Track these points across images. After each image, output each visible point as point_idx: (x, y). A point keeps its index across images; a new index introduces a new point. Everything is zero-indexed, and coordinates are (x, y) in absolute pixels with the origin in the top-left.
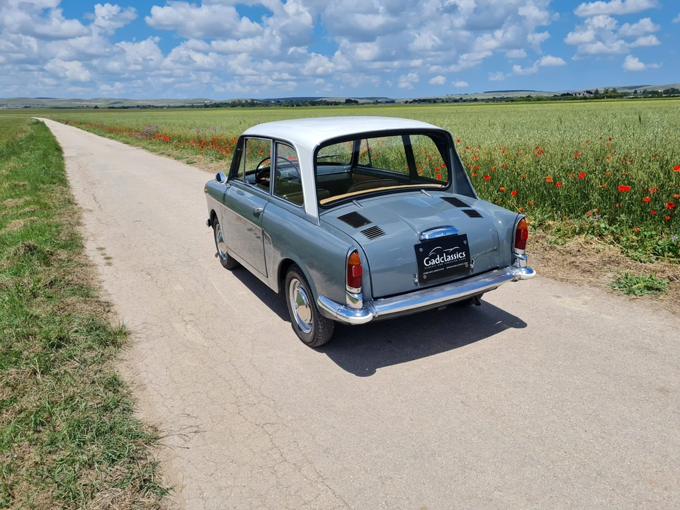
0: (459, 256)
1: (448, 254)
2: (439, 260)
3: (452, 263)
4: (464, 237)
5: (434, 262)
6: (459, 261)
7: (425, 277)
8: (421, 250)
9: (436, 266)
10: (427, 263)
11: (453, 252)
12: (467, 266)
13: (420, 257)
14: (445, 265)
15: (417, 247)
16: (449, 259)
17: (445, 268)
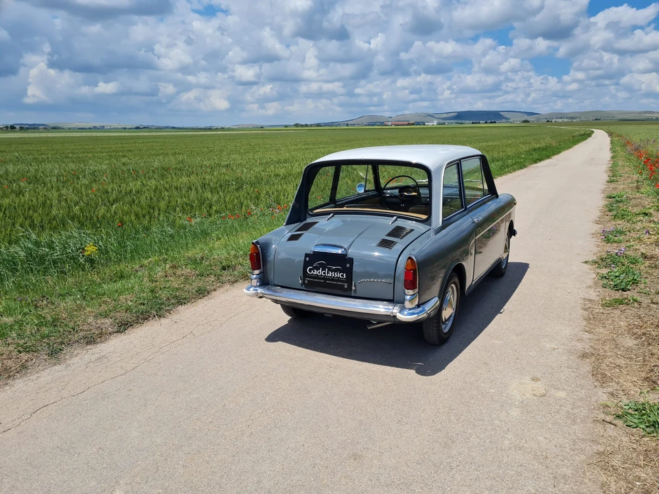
0: (339, 275)
1: (330, 270)
2: (320, 272)
3: (332, 279)
4: (351, 261)
5: (316, 272)
6: (338, 279)
7: (306, 282)
8: (307, 259)
9: (317, 277)
10: (310, 270)
11: (335, 271)
12: (346, 287)
13: (306, 264)
14: (325, 278)
15: (307, 255)
16: (330, 275)
17: (325, 281)
